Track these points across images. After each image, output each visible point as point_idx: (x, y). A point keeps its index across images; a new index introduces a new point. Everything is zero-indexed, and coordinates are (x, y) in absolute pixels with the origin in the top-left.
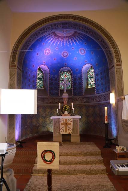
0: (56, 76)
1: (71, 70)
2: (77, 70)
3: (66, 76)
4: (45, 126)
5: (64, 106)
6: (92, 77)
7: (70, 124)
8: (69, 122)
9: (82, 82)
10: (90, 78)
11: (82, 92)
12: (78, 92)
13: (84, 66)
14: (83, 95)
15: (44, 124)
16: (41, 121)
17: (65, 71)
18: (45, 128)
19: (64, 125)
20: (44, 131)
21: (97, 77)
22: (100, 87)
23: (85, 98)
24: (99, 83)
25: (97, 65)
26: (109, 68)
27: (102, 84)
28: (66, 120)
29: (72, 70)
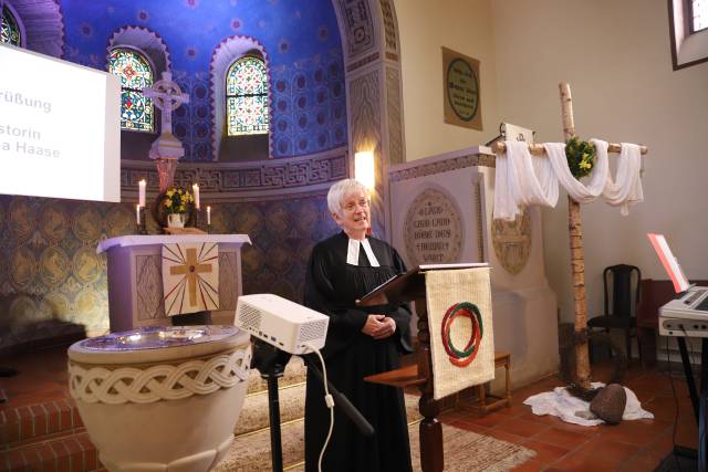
0: (92, 57)
1: (164, 47)
2: (191, 53)
3: (133, 73)
4: (41, 297)
5: (170, 194)
6: (246, 96)
7: (208, 268)
8: (201, 260)
9: (212, 108)
10: (237, 96)
11: (212, 148)
12: (192, 146)
13: (225, 41)
14: (216, 160)
15: (34, 285)
16: (21, 270)
17: (129, 50)
18: (42, 304)
19: (183, 276)
20: (40, 322)
21: (280, 96)
22: (294, 133)
23: (222, 172)
24: (291, 115)
25: (284, 47)
26: (347, 64)
27: (302, 122)
28: (191, 252)
29: (167, 50)
